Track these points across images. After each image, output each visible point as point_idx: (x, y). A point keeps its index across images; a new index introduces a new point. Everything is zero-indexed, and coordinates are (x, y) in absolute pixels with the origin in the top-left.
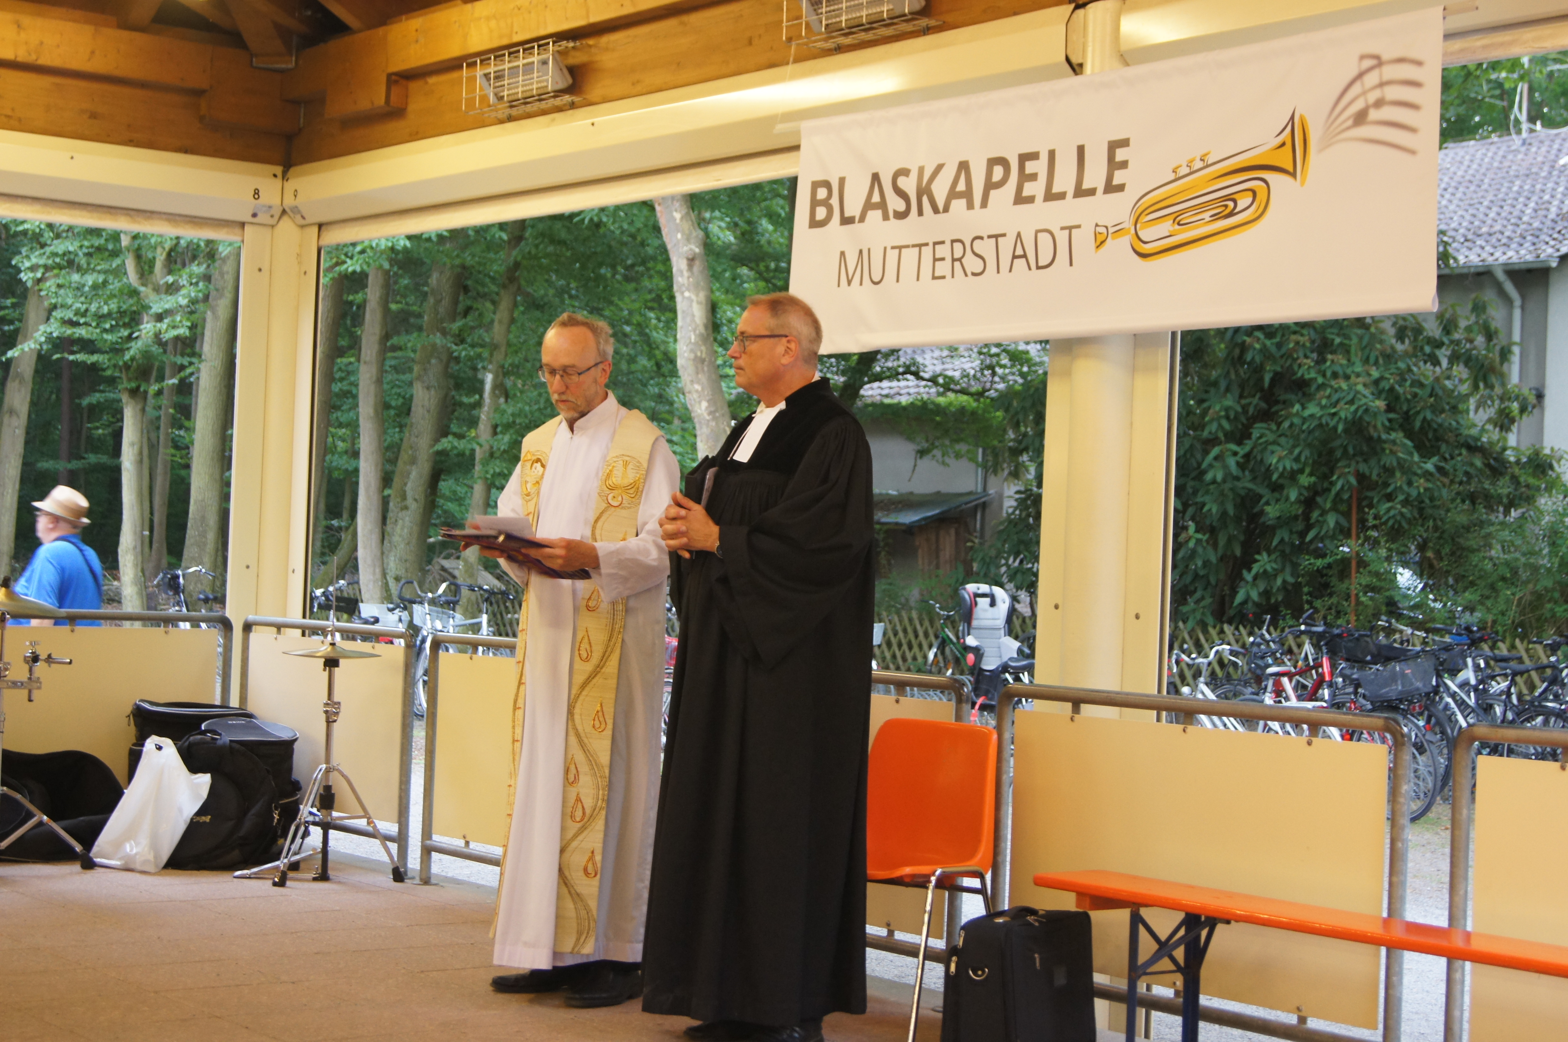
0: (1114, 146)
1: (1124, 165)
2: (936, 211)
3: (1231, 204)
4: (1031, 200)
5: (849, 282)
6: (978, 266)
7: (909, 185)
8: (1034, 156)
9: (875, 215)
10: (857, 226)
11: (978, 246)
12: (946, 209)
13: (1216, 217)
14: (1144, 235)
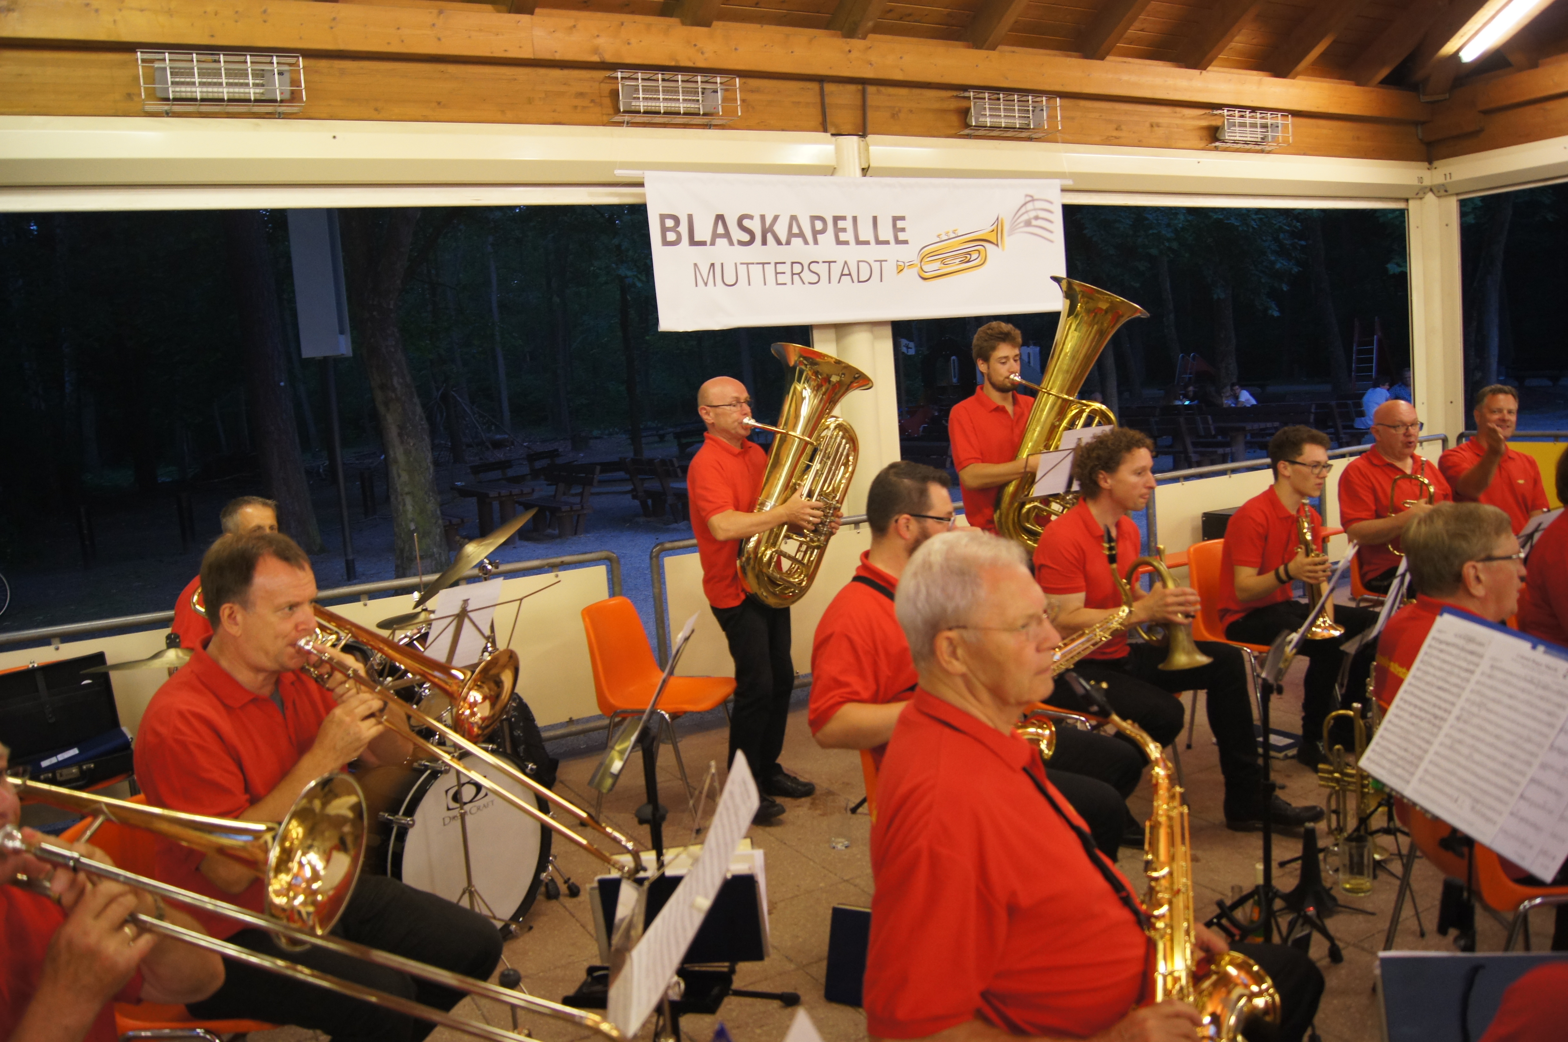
0: (895, 219)
1: (903, 230)
2: (779, 242)
3: (969, 256)
4: (846, 243)
5: (706, 284)
6: (815, 278)
7: (755, 225)
8: (844, 218)
9: (722, 242)
10: (708, 248)
11: (814, 267)
12: (788, 243)
13: (962, 262)
14: (925, 268)
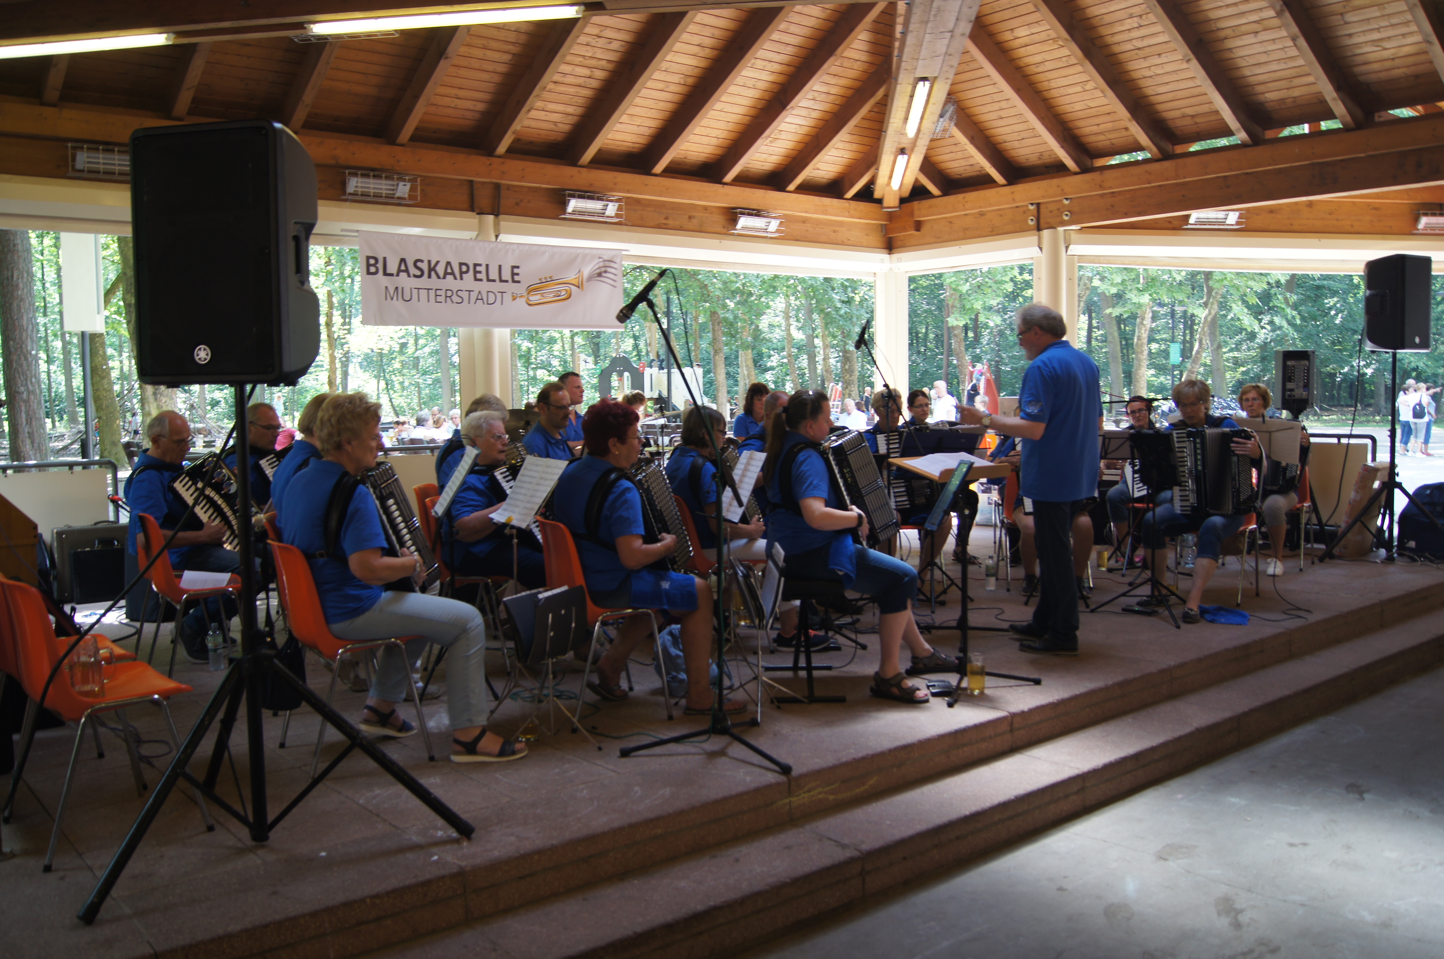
0: (513, 267)
1: (518, 274)
2: (439, 277)
3: (559, 293)
4: (481, 280)
6: (460, 300)
7: (424, 266)
8: (480, 265)
9: (403, 275)
10: (394, 278)
11: (459, 293)
12: (444, 278)
13: (555, 296)
14: (531, 298)
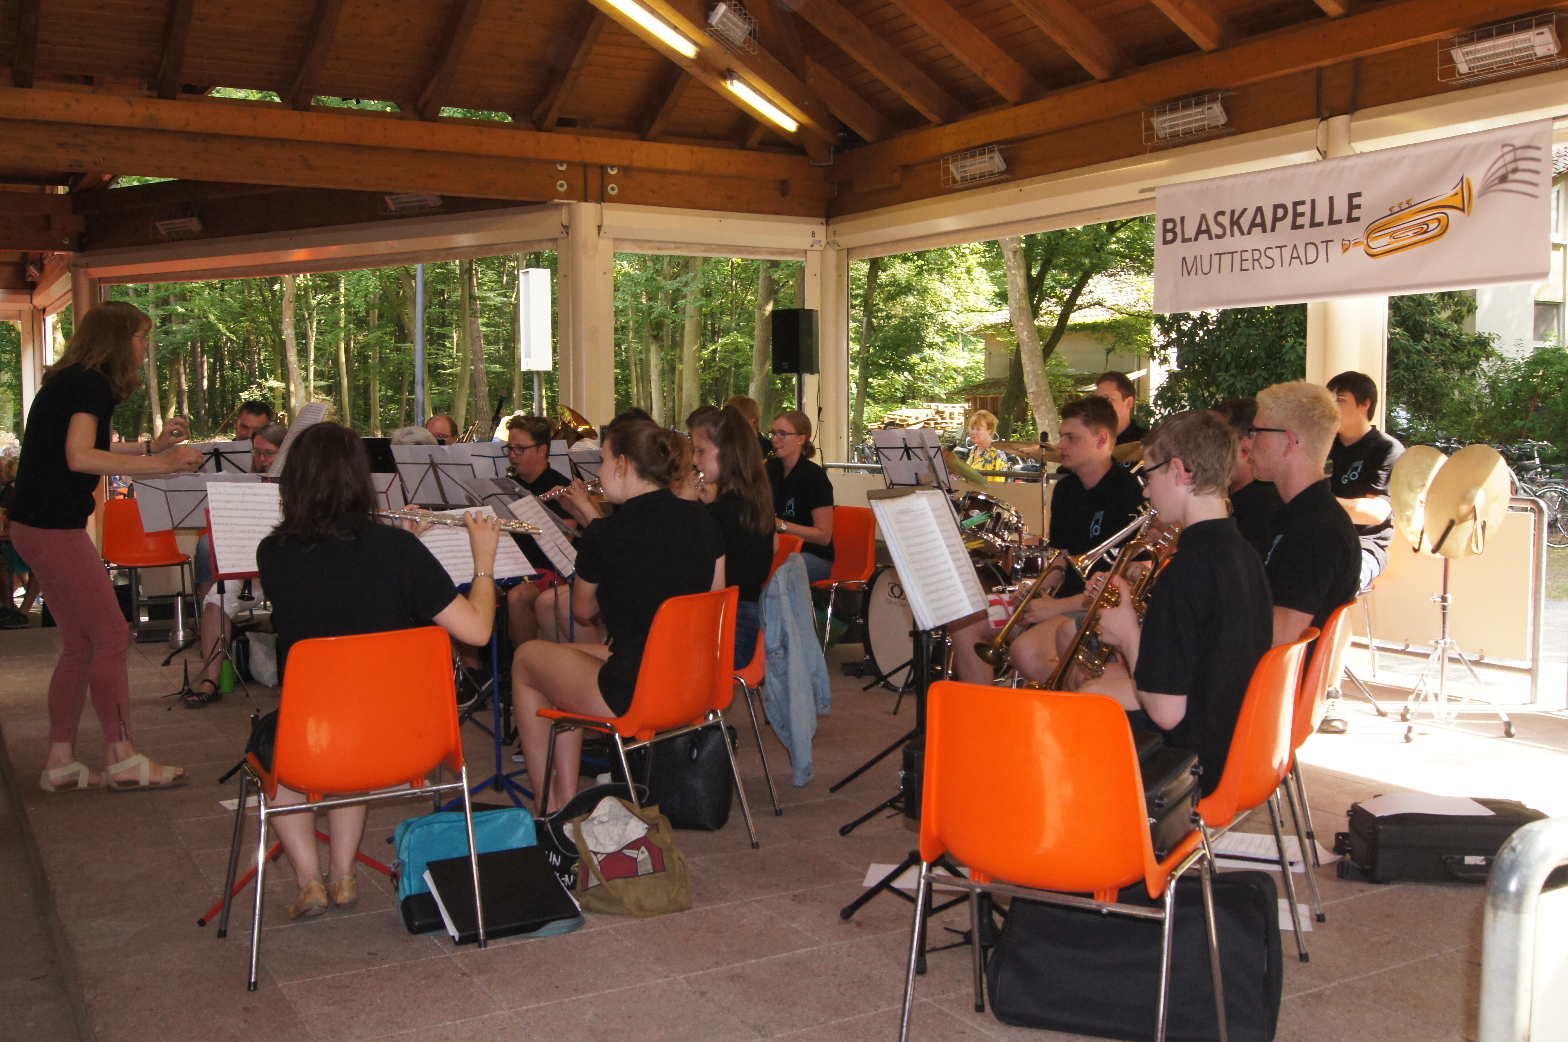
0: (1351, 197)
1: (1358, 207)
2: (1242, 233)
3: (1425, 227)
4: (1301, 227)
5: (1189, 274)
6: (1269, 263)
7: (1225, 220)
8: (1303, 203)
9: (1204, 237)
10: (1193, 243)
11: (1269, 252)
12: (1249, 233)
13: (1416, 234)
14: (1372, 244)
